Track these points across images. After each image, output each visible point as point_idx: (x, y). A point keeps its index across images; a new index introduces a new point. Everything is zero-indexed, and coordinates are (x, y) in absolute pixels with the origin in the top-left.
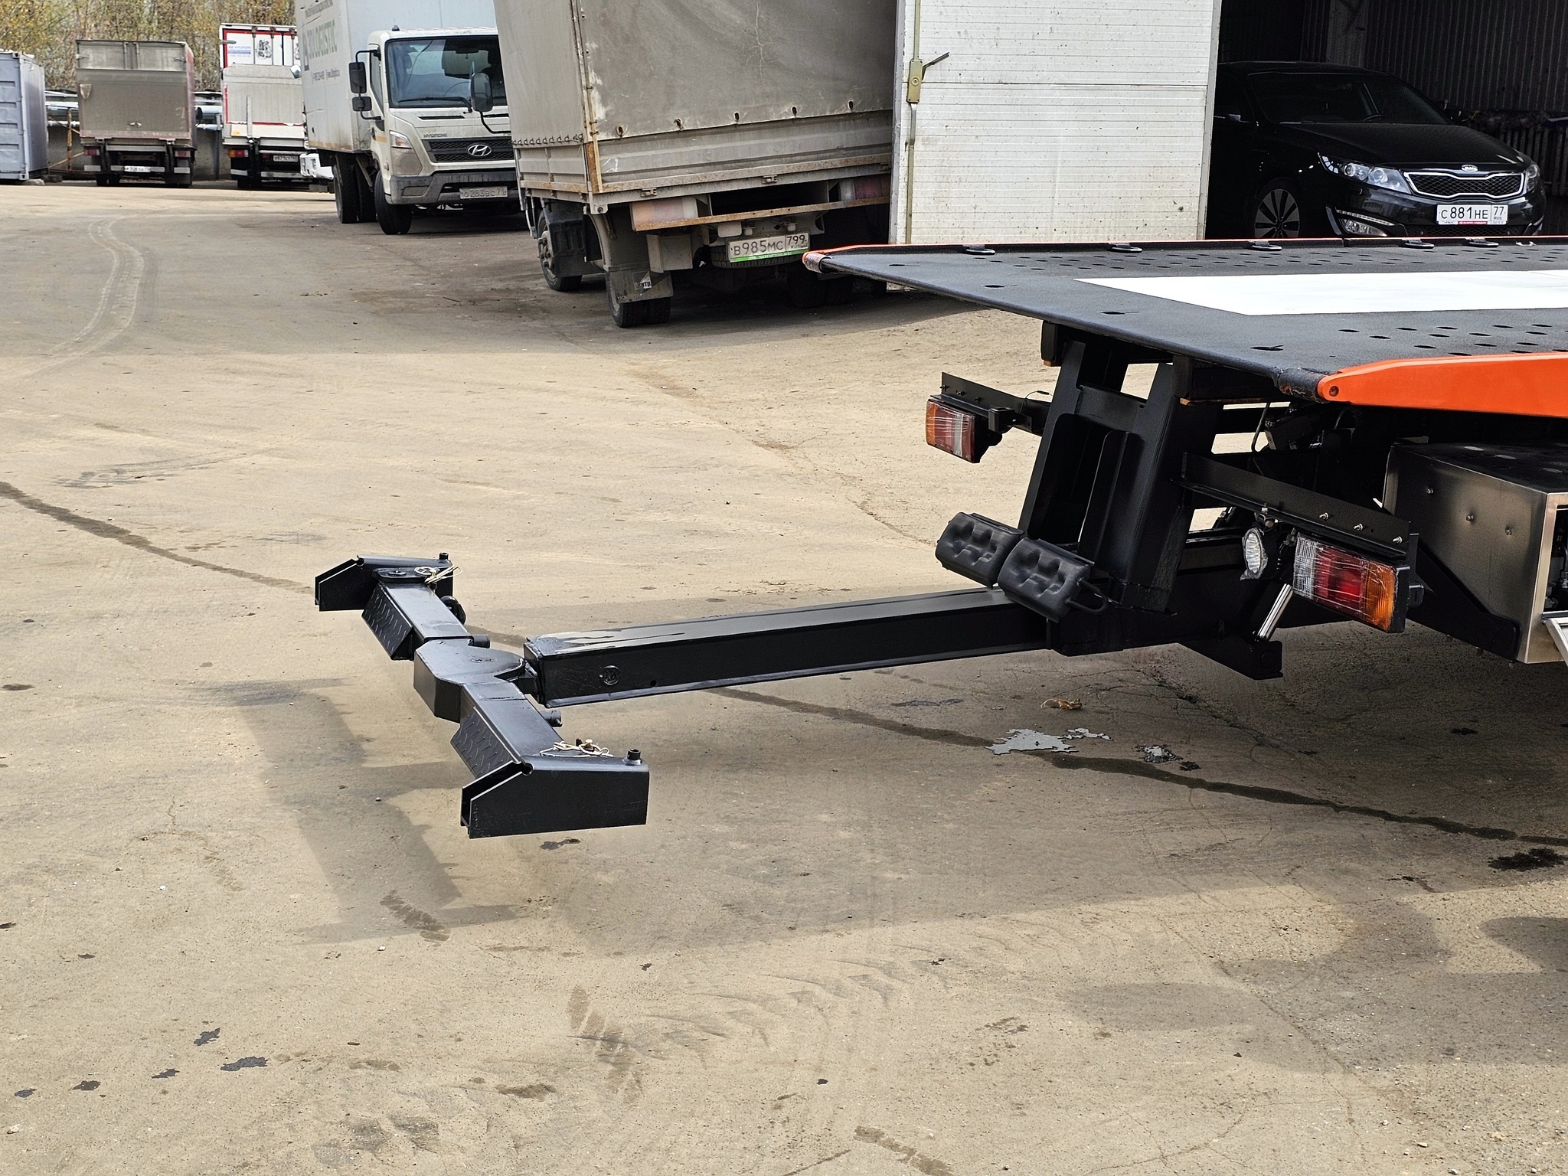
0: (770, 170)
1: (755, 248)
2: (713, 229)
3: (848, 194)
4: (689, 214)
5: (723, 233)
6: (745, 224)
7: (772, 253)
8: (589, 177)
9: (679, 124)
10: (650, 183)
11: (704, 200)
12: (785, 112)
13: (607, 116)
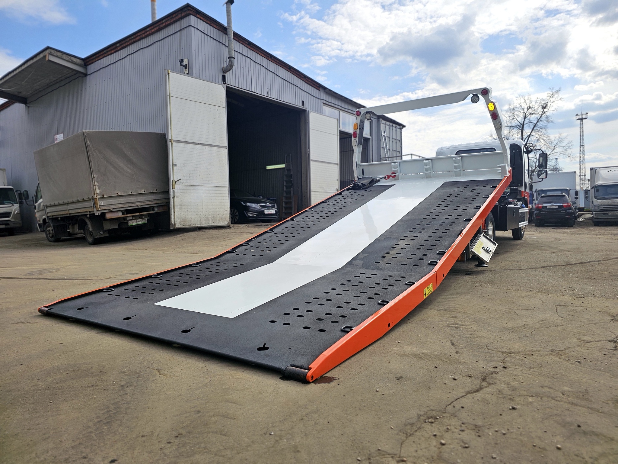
0: (139, 204)
1: (134, 222)
2: (125, 218)
3: (156, 209)
4: (120, 215)
5: (128, 219)
6: (133, 216)
7: (138, 223)
8: (95, 207)
9: (118, 194)
10: (111, 207)
11: (123, 211)
12: (142, 192)
13: (100, 192)
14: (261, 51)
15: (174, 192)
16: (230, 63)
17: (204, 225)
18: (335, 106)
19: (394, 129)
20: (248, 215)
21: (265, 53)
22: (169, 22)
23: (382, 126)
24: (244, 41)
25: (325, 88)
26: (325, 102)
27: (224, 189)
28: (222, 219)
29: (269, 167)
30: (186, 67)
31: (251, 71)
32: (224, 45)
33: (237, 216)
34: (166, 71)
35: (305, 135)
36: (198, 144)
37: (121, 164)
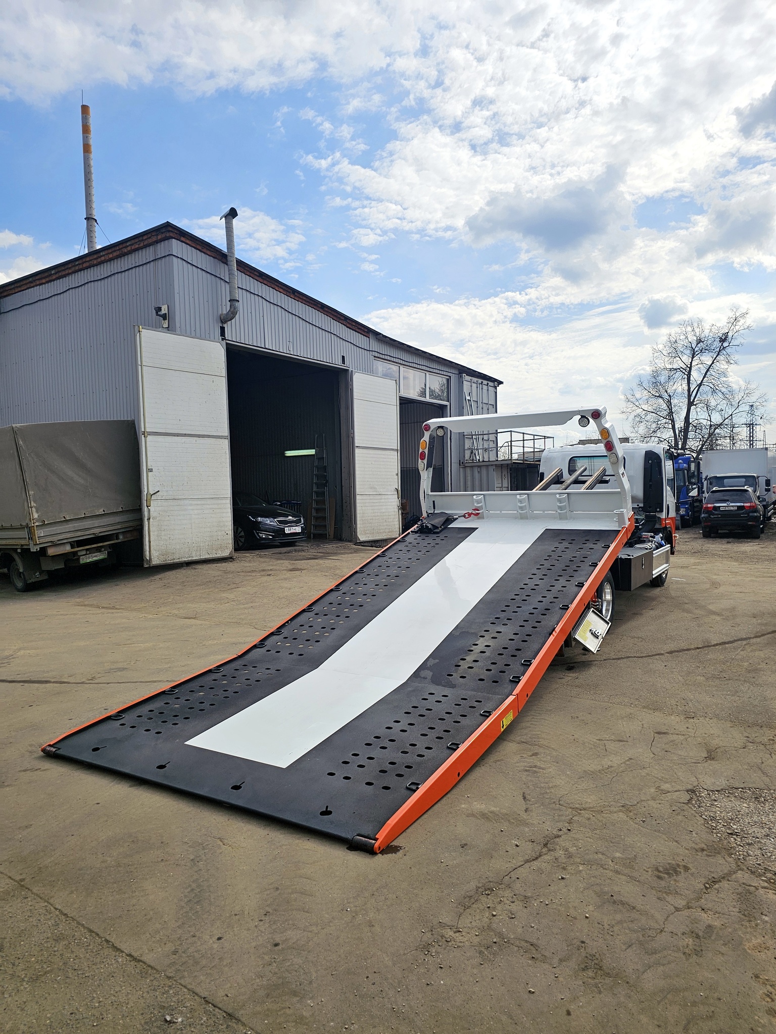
0: (97, 531)
1: (89, 558)
2: (75, 553)
3: (121, 537)
4: (68, 548)
5: (80, 554)
6: (87, 550)
7: (95, 559)
8: (31, 538)
9: (64, 517)
10: (55, 539)
11: (73, 543)
12: (101, 512)
13: (38, 516)
14: (278, 284)
15: (149, 510)
16: (232, 310)
17: (194, 558)
18: (392, 359)
19: (485, 387)
20: (259, 536)
21: (284, 287)
22: (137, 246)
23: (466, 385)
24: (253, 272)
25: (377, 335)
26: (376, 355)
27: (224, 501)
28: (221, 548)
29: (289, 453)
30: (164, 317)
31: (263, 316)
32: (222, 279)
33: (241, 537)
34: (136, 327)
35: (347, 408)
36: (185, 435)
37: (70, 472)
